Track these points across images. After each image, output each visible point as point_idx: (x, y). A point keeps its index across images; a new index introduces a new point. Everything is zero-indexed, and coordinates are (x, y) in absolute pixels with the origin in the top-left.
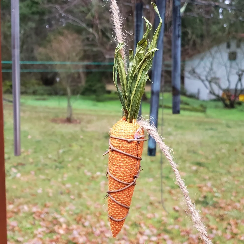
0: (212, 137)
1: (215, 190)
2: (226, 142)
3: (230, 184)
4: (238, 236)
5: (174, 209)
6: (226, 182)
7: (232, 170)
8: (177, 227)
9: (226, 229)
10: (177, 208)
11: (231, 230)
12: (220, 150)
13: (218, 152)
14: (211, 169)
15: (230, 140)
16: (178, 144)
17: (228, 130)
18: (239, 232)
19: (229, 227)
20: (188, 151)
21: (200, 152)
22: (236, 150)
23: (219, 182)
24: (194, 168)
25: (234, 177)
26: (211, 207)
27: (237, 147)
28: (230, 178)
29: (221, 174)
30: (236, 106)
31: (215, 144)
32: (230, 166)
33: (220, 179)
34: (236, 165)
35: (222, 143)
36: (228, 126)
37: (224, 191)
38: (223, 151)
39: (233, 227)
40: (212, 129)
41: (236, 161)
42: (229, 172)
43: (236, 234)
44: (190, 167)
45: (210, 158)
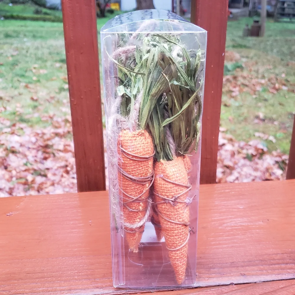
8: (36, 115)
24: (58, 65)
30: (107, 14)
44: (52, 65)
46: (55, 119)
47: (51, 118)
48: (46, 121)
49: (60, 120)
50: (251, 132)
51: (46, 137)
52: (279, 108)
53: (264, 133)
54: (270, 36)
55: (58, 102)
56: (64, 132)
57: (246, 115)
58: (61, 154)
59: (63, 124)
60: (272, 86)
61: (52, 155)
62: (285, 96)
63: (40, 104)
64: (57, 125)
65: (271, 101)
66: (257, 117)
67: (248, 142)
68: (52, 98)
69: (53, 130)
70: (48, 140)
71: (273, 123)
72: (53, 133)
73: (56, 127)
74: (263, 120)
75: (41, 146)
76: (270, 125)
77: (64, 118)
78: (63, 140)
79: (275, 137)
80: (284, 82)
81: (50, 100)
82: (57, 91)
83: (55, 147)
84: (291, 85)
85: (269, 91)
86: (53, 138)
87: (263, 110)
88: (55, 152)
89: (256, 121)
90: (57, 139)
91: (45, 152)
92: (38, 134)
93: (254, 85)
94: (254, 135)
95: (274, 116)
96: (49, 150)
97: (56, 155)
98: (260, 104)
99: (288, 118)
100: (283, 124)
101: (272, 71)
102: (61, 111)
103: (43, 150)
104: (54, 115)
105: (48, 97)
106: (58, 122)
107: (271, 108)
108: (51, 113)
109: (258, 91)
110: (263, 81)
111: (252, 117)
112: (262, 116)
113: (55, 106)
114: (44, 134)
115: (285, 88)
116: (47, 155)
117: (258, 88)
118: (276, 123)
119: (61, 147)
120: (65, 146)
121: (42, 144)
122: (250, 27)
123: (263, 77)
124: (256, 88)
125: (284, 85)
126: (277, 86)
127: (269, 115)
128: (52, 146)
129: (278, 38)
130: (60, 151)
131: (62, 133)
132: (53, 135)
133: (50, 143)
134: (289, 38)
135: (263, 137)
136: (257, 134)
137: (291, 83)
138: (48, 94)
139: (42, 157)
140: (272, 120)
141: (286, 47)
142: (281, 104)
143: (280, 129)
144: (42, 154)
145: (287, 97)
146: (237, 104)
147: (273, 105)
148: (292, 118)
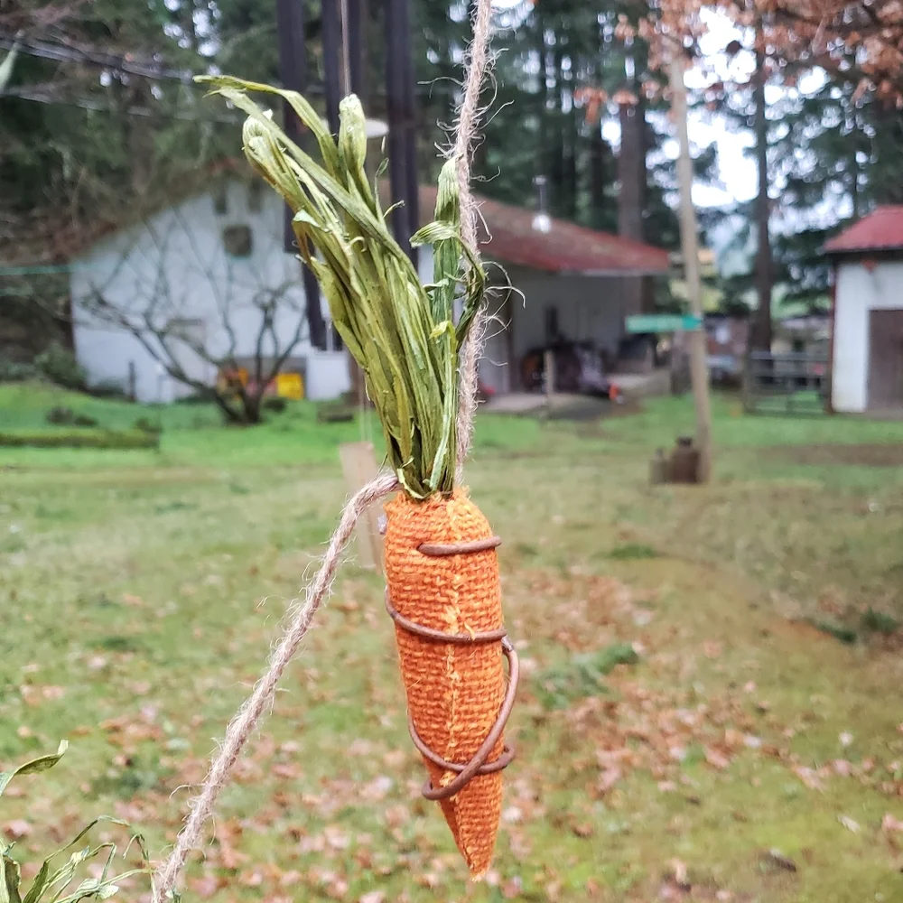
0: (176, 535)
1: (169, 727)
2: (224, 548)
3: (223, 695)
4: (242, 877)
5: (10, 834)
6: (210, 692)
7: (234, 646)
9: (202, 859)
10: (19, 827)
11: (220, 859)
12: (198, 579)
13: (189, 589)
14: (159, 655)
15: (237, 537)
16: (44, 580)
17: (238, 501)
18: (245, 858)
19: (211, 852)
20: (81, 603)
21: (127, 597)
22: (255, 571)
23: (185, 695)
24: (98, 661)
25: (239, 668)
26: (152, 795)
27: (259, 560)
28: (228, 672)
29: (196, 666)
30: (266, 413)
31: (185, 559)
32: (229, 633)
33: (190, 686)
34: (251, 622)
35: (207, 552)
36: (238, 490)
37: (203, 725)
38: (213, 580)
39: (226, 848)
40: (178, 506)
41: (252, 611)
42: (224, 654)
43: (234, 871)
44: (81, 662)
45: (160, 613)
52: (731, 834)
54: (727, 479)
57: (636, 869)
60: (715, 735)
62: (750, 779)
63: (31, 854)
65: (713, 805)
66: (669, 877)
68: (69, 822)
71: (713, 896)
74: (686, 888)
80: (751, 720)
81: (61, 831)
82: (86, 787)
84: (770, 726)
85: (705, 761)
87: (687, 844)
89: (667, 892)
93: (664, 734)
95: (718, 870)
98: (677, 820)
99: (759, 872)
100: (742, 895)
101: (718, 668)
105: (54, 821)
107: (709, 836)
109: (675, 762)
110: (689, 719)
111: (654, 878)
112: (681, 873)
115: (752, 742)
117: (677, 752)
118: (723, 895)
122: (667, 456)
123: (692, 699)
124: (668, 749)
125: (747, 729)
126: (731, 735)
127: (704, 868)
137: (772, 717)
140: (711, 885)
142: (738, 818)
145: (757, 781)
146: (612, 827)
147: (714, 825)
148: (771, 873)
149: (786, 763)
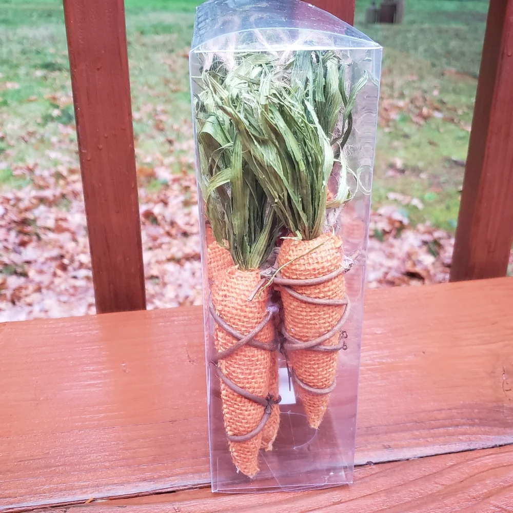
46: (38, 172)
47: (31, 170)
48: (22, 177)
49: (46, 174)
50: (382, 191)
51: (22, 205)
52: (428, 150)
53: (403, 193)
54: (412, 22)
55: (42, 140)
56: (54, 196)
58: (52, 236)
59: (52, 181)
60: (417, 111)
61: (35, 238)
62: (438, 129)
63: (10, 146)
64: (41, 183)
65: (415, 138)
66: (392, 166)
67: (376, 209)
68: (31, 134)
69: (34, 193)
70: (27, 210)
71: (418, 176)
72: (35, 198)
73: (41, 188)
74: (402, 171)
75: (15, 222)
76: (413, 179)
77: (53, 170)
78: (54, 209)
79: (422, 200)
80: (436, 104)
81: (27, 138)
82: (39, 120)
83: (40, 223)
84: (449, 109)
85: (411, 121)
86: (35, 206)
87: (402, 153)
88: (39, 231)
89: (391, 173)
90: (42, 208)
91: (21, 232)
92: (8, 200)
93: (386, 110)
94: (387, 198)
95: (421, 164)
96: (28, 229)
97: (43, 236)
98: (396, 143)
99: (444, 167)
100: (435, 176)
101: (416, 85)
102: (49, 159)
103: (19, 228)
104: (36, 165)
105: (23, 133)
106: (42, 178)
107: (415, 150)
108: (31, 162)
109: (393, 120)
110: (401, 103)
111: (383, 167)
112: (399, 163)
113: (37, 149)
114: (18, 200)
115: (438, 115)
116: (26, 238)
117: (394, 115)
118: (423, 176)
119: (51, 223)
120: (57, 220)
121: (16, 219)
122: (378, 7)
123: (402, 96)
124: (389, 115)
125: (437, 109)
126: (425, 111)
127: (413, 163)
128: (35, 221)
129: (426, 26)
130: (49, 229)
131: (51, 198)
132: (34, 201)
133: (30, 215)
134: (445, 26)
135: (401, 201)
136: (392, 196)
137: (449, 106)
138: (24, 126)
139: (17, 241)
140: (416, 171)
141: (440, 42)
142: (431, 143)
143: (431, 185)
144: (17, 236)
145: (442, 130)
147: (418, 145)
148: (451, 167)
149: (457, 125)
